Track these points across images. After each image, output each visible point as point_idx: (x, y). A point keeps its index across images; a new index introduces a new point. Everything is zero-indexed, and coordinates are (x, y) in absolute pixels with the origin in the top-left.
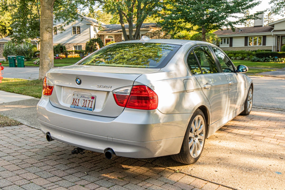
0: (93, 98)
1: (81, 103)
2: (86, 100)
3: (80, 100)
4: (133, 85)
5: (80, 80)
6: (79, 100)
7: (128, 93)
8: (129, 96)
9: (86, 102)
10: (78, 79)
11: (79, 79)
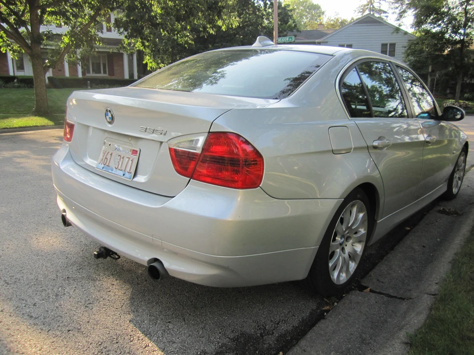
0: (134, 152)
1: (115, 161)
2: (122, 157)
3: (113, 155)
4: (209, 132)
5: (112, 115)
6: (111, 155)
7: (199, 148)
8: (201, 154)
9: (122, 159)
10: (109, 113)
11: (110, 111)
